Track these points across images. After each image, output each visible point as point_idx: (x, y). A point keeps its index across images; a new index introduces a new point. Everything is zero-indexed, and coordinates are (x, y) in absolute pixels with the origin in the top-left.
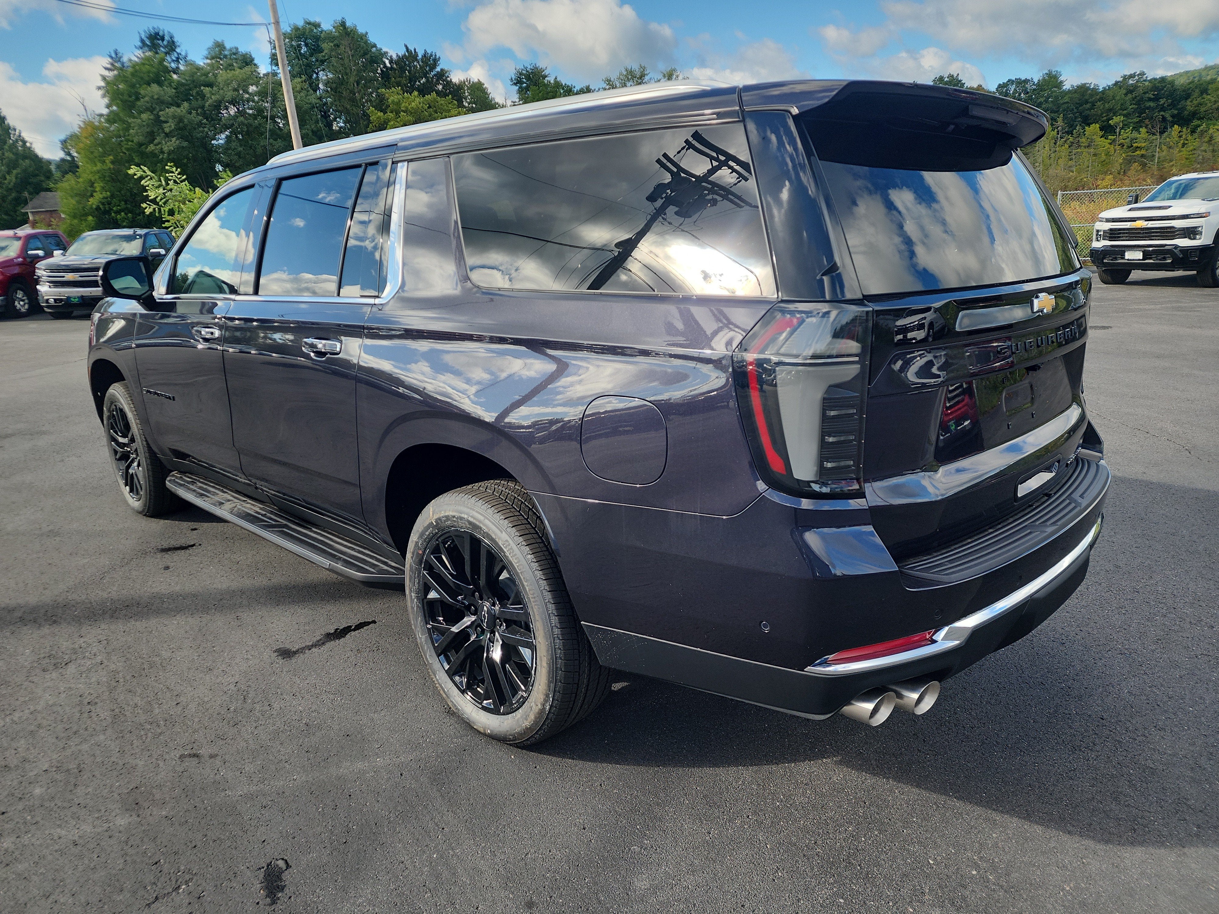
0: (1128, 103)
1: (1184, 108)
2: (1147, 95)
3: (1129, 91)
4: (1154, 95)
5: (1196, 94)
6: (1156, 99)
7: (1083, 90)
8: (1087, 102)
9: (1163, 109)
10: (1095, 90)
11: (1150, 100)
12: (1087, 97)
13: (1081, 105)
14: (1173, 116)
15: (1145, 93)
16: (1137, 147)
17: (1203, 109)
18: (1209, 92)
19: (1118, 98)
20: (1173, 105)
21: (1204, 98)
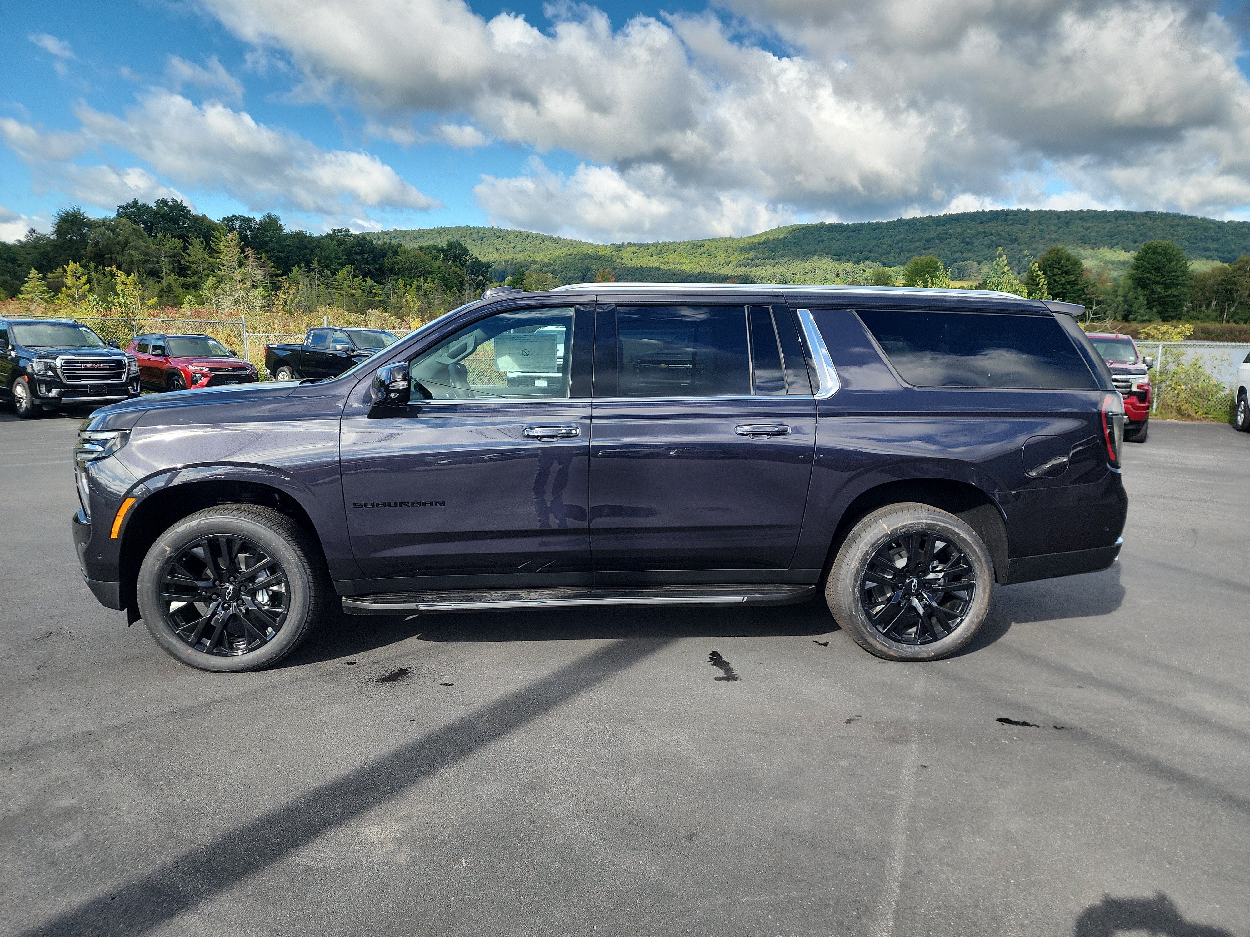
0: (341, 254)
1: (383, 264)
2: (354, 249)
3: (340, 244)
4: (359, 249)
5: (390, 253)
6: (361, 253)
7: (300, 236)
8: (306, 248)
9: (367, 262)
10: (311, 239)
11: (356, 253)
12: (305, 243)
13: (302, 250)
14: (376, 269)
15: (352, 247)
16: (376, 293)
17: (397, 267)
18: (399, 254)
19: (331, 248)
20: (374, 261)
21: (396, 258)
